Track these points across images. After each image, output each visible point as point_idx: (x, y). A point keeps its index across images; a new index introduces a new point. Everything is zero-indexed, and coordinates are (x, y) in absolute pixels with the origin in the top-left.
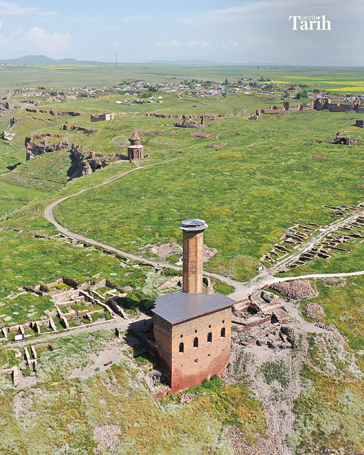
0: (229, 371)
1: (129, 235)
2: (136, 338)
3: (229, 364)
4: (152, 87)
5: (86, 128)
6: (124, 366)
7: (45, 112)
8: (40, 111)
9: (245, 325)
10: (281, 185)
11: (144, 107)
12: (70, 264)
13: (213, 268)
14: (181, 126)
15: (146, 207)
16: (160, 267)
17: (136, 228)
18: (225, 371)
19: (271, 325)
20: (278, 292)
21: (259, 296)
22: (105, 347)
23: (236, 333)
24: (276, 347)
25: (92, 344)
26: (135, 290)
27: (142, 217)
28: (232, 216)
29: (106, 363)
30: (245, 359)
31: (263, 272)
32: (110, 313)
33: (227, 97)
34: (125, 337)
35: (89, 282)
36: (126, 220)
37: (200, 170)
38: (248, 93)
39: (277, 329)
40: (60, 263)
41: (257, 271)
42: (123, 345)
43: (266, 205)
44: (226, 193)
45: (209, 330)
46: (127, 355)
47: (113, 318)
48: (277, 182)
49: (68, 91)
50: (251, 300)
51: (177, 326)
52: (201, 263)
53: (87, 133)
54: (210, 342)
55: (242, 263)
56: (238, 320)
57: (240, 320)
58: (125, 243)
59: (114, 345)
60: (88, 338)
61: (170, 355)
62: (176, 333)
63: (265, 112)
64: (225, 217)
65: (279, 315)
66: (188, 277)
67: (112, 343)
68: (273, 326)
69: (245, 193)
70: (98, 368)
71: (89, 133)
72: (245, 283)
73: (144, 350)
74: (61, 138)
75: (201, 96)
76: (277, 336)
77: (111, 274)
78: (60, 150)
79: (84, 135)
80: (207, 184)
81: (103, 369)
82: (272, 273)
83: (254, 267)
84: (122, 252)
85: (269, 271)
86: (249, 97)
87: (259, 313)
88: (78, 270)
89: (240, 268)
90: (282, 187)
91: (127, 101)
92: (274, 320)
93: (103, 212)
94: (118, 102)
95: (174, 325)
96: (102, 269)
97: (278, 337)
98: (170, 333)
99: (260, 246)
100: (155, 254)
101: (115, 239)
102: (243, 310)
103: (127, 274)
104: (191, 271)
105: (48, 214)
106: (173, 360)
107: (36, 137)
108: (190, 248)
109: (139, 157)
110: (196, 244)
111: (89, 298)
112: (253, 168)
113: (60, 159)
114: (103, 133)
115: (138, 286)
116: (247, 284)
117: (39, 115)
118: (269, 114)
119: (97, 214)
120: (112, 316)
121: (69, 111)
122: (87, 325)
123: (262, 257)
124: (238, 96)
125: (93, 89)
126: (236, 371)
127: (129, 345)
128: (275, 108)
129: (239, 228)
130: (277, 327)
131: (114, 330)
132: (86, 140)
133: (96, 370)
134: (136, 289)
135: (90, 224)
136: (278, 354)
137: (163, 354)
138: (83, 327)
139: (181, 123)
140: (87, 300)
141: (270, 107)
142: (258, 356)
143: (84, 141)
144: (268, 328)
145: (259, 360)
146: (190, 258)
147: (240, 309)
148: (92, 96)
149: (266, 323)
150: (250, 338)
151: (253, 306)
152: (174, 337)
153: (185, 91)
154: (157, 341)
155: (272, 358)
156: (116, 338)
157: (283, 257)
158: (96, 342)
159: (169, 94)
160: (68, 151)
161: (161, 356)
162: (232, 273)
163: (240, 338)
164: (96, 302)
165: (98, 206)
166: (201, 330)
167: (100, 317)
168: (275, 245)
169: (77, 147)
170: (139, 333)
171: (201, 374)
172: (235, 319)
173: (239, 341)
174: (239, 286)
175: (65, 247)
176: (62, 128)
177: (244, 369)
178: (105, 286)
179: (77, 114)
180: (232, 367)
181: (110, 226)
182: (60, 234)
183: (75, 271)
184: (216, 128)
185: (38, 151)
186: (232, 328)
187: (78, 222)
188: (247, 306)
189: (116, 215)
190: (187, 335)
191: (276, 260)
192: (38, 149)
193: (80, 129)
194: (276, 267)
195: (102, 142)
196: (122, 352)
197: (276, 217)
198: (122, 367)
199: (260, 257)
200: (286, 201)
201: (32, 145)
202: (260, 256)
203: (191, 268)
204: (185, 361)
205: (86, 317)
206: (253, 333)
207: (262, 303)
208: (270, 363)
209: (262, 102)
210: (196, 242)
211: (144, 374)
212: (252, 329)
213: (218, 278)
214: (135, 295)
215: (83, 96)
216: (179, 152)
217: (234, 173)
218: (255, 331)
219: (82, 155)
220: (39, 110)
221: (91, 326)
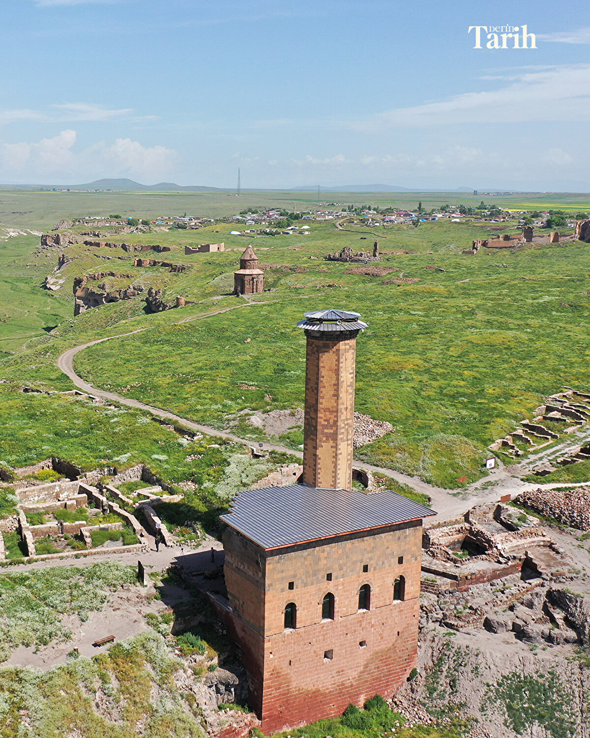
0: (412, 690)
1: (210, 396)
2: (185, 589)
3: (414, 673)
4: (293, 213)
5: (174, 263)
6: (143, 652)
7: (114, 245)
8: (106, 245)
9: (454, 577)
10: (529, 330)
11: (276, 240)
12: (76, 437)
13: (381, 457)
14: (337, 260)
15: (252, 354)
16: (265, 451)
17: (225, 385)
18: (402, 689)
19: (522, 584)
20: (535, 512)
21: (491, 515)
22: (105, 603)
23: (434, 597)
24: (535, 638)
25: (75, 593)
26: (200, 489)
27: (241, 369)
28: (428, 371)
29: (99, 639)
30: (455, 661)
31: (497, 472)
32: (134, 530)
33: (421, 227)
34: (160, 584)
35: (106, 470)
36: (209, 372)
37: (365, 308)
38: (458, 220)
39: (537, 594)
40: (56, 434)
41: (484, 469)
42: (152, 602)
43: (498, 358)
44: (415, 339)
45: (364, 578)
46: (155, 626)
47: (141, 543)
48: (518, 325)
49: (157, 220)
50: (470, 523)
51: (280, 558)
52: (349, 414)
53: (175, 271)
54: (365, 610)
55: (449, 450)
56: (438, 565)
57: (444, 566)
58: (199, 407)
59: (128, 600)
60: (71, 579)
61: (261, 632)
62: (275, 577)
63: (489, 246)
64: (411, 372)
65: (542, 561)
66: (315, 448)
67: (124, 595)
68: (526, 585)
69: (453, 339)
70: (75, 650)
71: (179, 271)
72: (455, 491)
73: (200, 618)
74: (133, 279)
75: (376, 224)
76: (537, 612)
77: (155, 456)
78: (129, 298)
79: (170, 274)
80: (378, 326)
81: (87, 653)
82: (518, 475)
83: (475, 460)
84: (189, 422)
85: (512, 472)
86: (460, 226)
87: (490, 552)
88: (88, 448)
89: (443, 459)
90: (530, 333)
91: (249, 231)
92: (529, 572)
93: (167, 359)
94: (233, 233)
95: (273, 553)
96: (137, 446)
97: (541, 614)
98: (260, 574)
99: (488, 423)
100: (257, 429)
101: (181, 401)
102: (452, 545)
103: (189, 459)
104: (323, 433)
105: (63, 360)
106: (267, 645)
107: (91, 278)
108: (323, 377)
109: (255, 290)
110: (338, 365)
111: (97, 499)
112: (470, 305)
113: (129, 313)
114: (202, 271)
115: (209, 480)
116: (458, 493)
117: (104, 251)
118: (496, 248)
119: (156, 362)
120: (139, 537)
121: (152, 245)
122: (76, 552)
123: (493, 442)
124: (440, 224)
125: (198, 219)
126: (431, 691)
127: (165, 604)
128: (507, 238)
129: (441, 391)
130: (537, 590)
131: (135, 567)
132: (173, 282)
133: (70, 654)
134: (202, 487)
135: (137, 377)
136: (542, 655)
137: (243, 630)
138: (68, 557)
139: (337, 255)
140: (94, 505)
141: (499, 237)
142: (488, 655)
143: (170, 284)
144: (514, 590)
145: (492, 666)
146: (321, 400)
147: (444, 541)
148: (193, 227)
149: (508, 577)
150: (468, 610)
151: (475, 536)
152: (270, 585)
153: (348, 218)
154: (231, 595)
155: (527, 664)
156: (138, 584)
157: (542, 446)
158: (84, 589)
159: (320, 222)
160: (142, 301)
161: (240, 636)
162: (424, 469)
163: (441, 609)
164: (111, 507)
165: (160, 351)
166: (343, 576)
167: (111, 539)
168: (524, 422)
169: (156, 292)
170: (194, 578)
171: (340, 690)
172: (430, 563)
173: (440, 616)
174: (440, 495)
175: (73, 407)
176: (136, 264)
177: (451, 687)
178: (138, 480)
179: (166, 249)
180: (421, 681)
181: (174, 379)
182: (75, 391)
183: (81, 448)
184: (401, 263)
185: (93, 300)
186: (422, 583)
187: (116, 374)
188: (461, 535)
189: (191, 364)
190: (306, 585)
191: (525, 450)
192: (93, 298)
193: (164, 265)
194: (528, 464)
195: (199, 284)
196: (145, 617)
197: (522, 377)
198: (137, 654)
199: (488, 443)
200: (540, 351)
201: (84, 291)
202: (489, 439)
203: (325, 427)
204: (299, 653)
205: (80, 537)
206: (475, 601)
207: (498, 531)
208: (522, 676)
209: (482, 234)
210: (338, 360)
211: (193, 677)
212: (474, 588)
213: (392, 476)
214: (200, 500)
215: (179, 228)
216: (329, 286)
217: (431, 313)
218: (479, 595)
219: (163, 304)
220: (104, 243)
221: (85, 556)
